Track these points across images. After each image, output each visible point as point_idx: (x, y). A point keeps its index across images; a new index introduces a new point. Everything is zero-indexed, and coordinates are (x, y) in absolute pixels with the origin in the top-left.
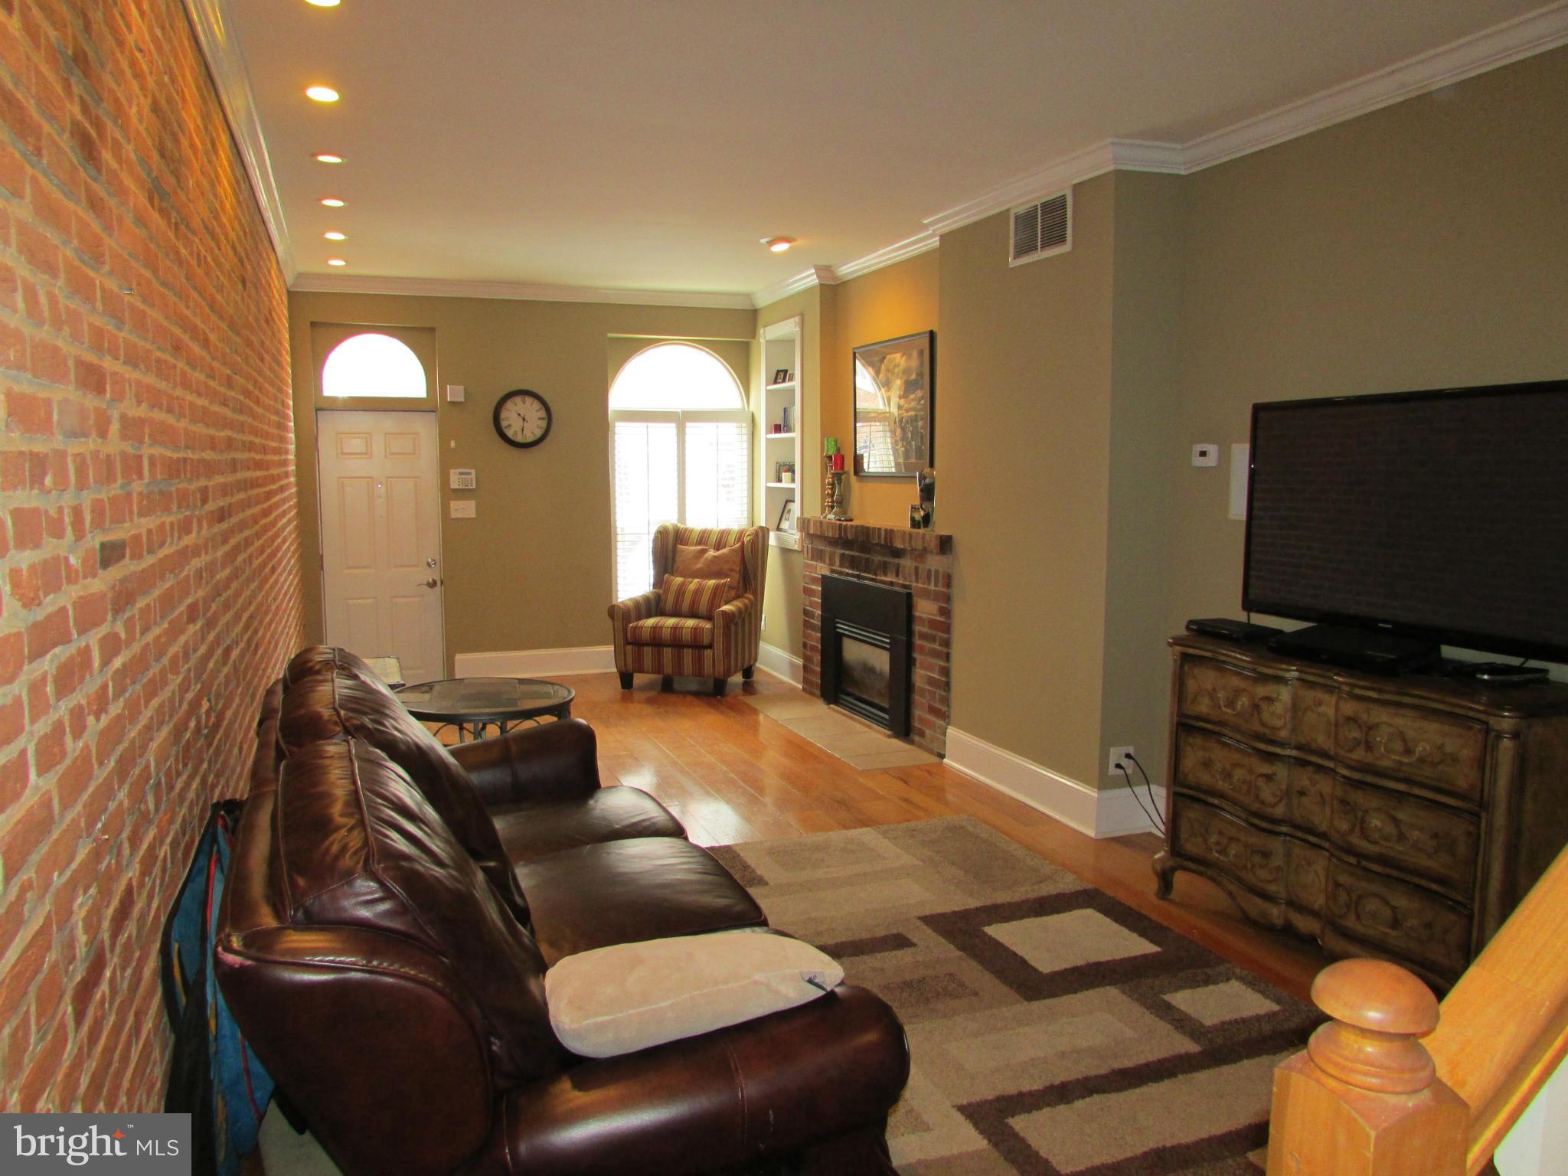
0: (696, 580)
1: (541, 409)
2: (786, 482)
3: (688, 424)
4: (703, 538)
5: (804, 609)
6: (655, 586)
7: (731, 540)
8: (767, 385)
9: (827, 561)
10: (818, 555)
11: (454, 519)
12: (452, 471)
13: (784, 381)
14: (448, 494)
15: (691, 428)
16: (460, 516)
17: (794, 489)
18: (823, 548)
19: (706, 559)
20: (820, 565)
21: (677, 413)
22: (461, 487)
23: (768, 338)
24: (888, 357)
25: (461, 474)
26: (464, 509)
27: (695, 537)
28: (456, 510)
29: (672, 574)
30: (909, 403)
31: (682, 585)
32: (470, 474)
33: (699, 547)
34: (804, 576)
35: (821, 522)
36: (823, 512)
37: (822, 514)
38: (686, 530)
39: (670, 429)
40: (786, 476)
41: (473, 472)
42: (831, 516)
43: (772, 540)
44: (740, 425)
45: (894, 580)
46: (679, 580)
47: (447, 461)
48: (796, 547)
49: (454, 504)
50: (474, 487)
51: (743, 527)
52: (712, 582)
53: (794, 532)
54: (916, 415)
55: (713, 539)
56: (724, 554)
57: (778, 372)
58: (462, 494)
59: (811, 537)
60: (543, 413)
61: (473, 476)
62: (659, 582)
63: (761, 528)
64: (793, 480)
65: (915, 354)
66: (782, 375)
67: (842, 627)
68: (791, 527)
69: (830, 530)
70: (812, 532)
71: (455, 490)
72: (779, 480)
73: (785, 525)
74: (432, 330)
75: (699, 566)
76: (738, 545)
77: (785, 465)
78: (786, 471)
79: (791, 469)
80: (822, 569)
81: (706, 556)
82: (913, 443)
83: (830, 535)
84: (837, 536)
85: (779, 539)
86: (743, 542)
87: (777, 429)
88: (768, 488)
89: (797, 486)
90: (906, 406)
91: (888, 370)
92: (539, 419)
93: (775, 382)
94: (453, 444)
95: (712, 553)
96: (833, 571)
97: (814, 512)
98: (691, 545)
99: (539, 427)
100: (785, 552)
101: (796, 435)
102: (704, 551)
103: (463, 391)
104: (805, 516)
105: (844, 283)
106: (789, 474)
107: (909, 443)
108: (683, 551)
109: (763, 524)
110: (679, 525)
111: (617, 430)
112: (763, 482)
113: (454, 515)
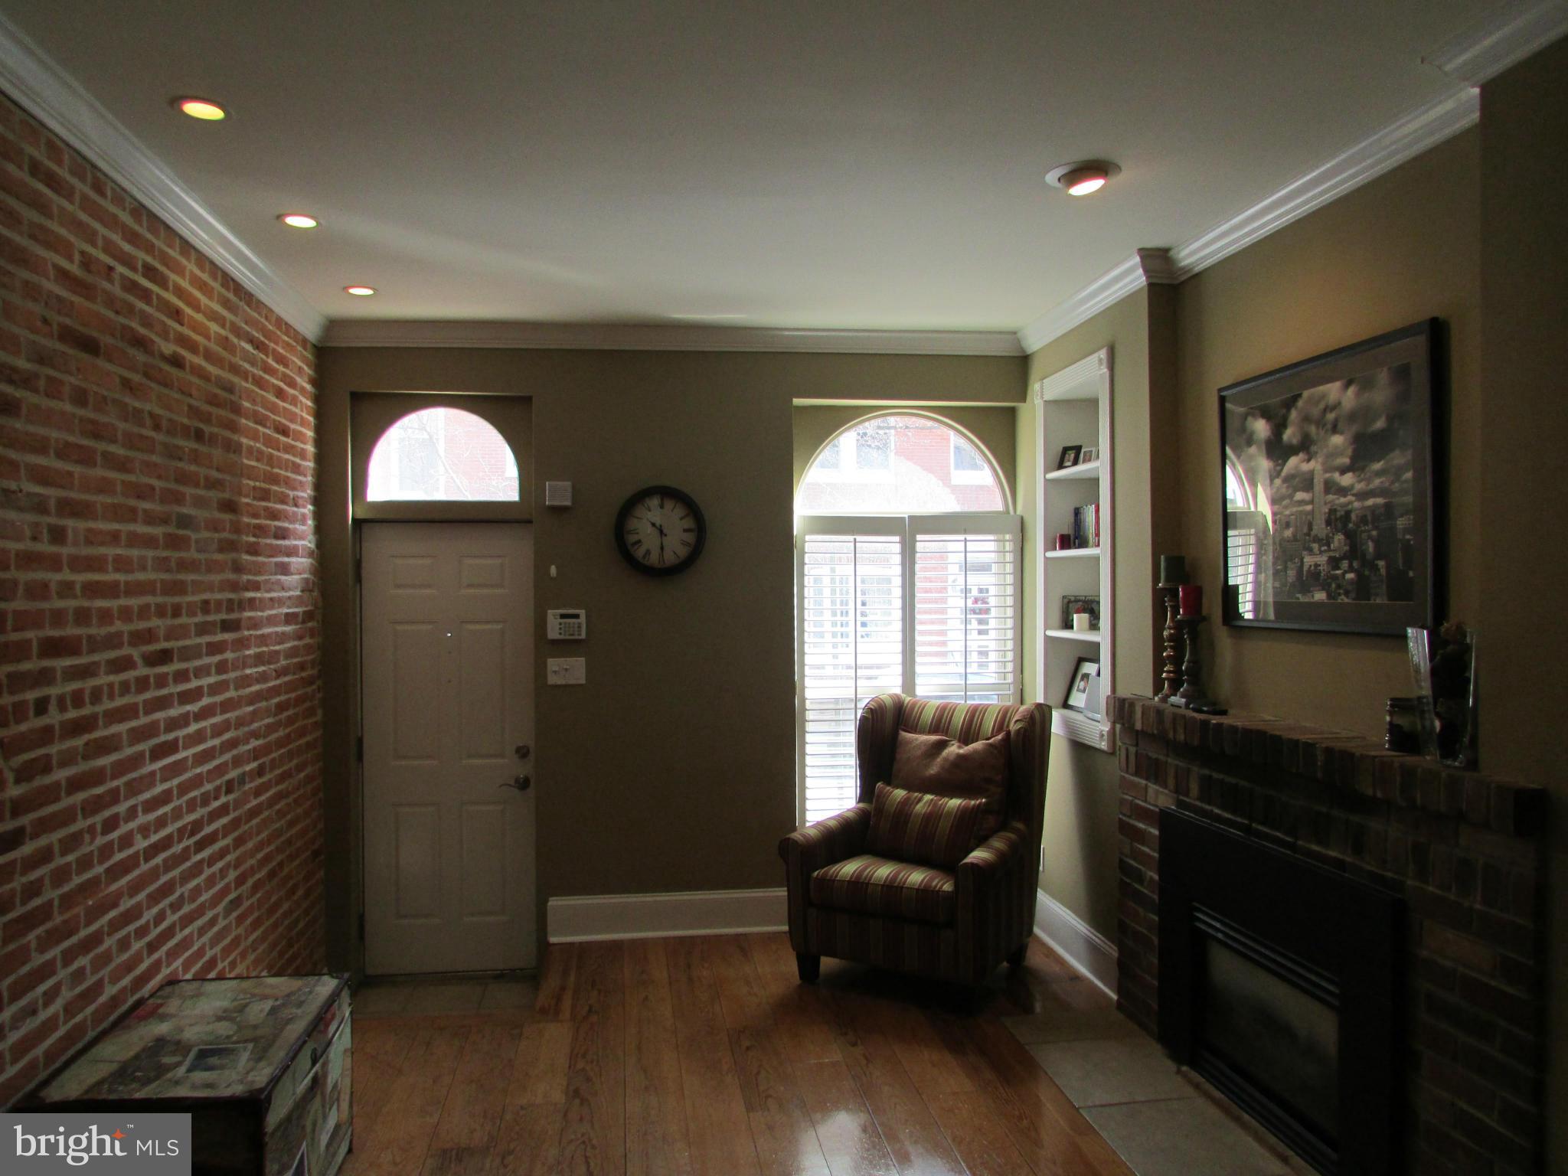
0: (928, 797)
1: (687, 515)
2: (1080, 630)
3: (919, 537)
4: (941, 723)
5: (1121, 861)
6: (861, 799)
7: (989, 724)
8: (1047, 470)
9: (1171, 782)
10: (1151, 770)
11: (550, 686)
12: (550, 612)
13: (1075, 463)
14: (547, 647)
15: (925, 544)
16: (560, 681)
17: (1098, 644)
18: (1162, 758)
19: (946, 759)
20: (1153, 787)
21: (903, 519)
22: (562, 637)
23: (1048, 397)
24: (1306, 394)
25: (563, 616)
26: (567, 670)
27: (928, 715)
28: (555, 672)
29: (889, 783)
30: (1369, 481)
31: (905, 802)
32: (577, 616)
33: (934, 738)
34: (1122, 802)
35: (1159, 713)
36: (1158, 687)
37: (1156, 693)
38: (914, 705)
39: (891, 546)
40: (1079, 619)
41: (582, 613)
42: (1177, 699)
43: (1056, 727)
44: (1001, 537)
45: (1348, 859)
46: (900, 793)
47: (545, 595)
48: (1104, 745)
49: (553, 664)
50: (583, 636)
51: (1009, 704)
52: (955, 803)
53: (1098, 717)
54: (1388, 506)
55: (959, 719)
56: (975, 752)
57: (1066, 450)
58: (566, 647)
59: (1137, 736)
60: (689, 523)
61: (583, 619)
62: (867, 792)
63: (1039, 706)
64: (1094, 626)
65: (1383, 376)
66: (1069, 454)
67: (1209, 922)
68: (1091, 705)
69: (1181, 731)
70: (1138, 726)
71: (554, 642)
72: (1068, 625)
73: (1078, 699)
74: (527, 400)
75: (934, 769)
76: (1000, 737)
77: (1077, 601)
78: (1078, 612)
79: (1090, 608)
80: (1159, 797)
81: (945, 753)
82: (1381, 563)
83: (1181, 737)
84: (1196, 743)
85: (1069, 726)
86: (1008, 733)
87: (1066, 542)
88: (1048, 640)
89: (1102, 637)
90: (1359, 487)
91: (1306, 419)
92: (685, 531)
93: (1061, 466)
94: (553, 570)
95: (954, 749)
96: (1181, 804)
97: (1140, 685)
98: (922, 732)
99: (684, 543)
100: (1080, 749)
101: (1100, 551)
102: (941, 745)
103: (570, 489)
104: (1122, 692)
105: (1198, 275)
106: (1085, 616)
107: (1370, 564)
108: (909, 742)
109: (1040, 700)
110: (903, 696)
111: (808, 547)
112: (1041, 629)
113: (552, 680)
